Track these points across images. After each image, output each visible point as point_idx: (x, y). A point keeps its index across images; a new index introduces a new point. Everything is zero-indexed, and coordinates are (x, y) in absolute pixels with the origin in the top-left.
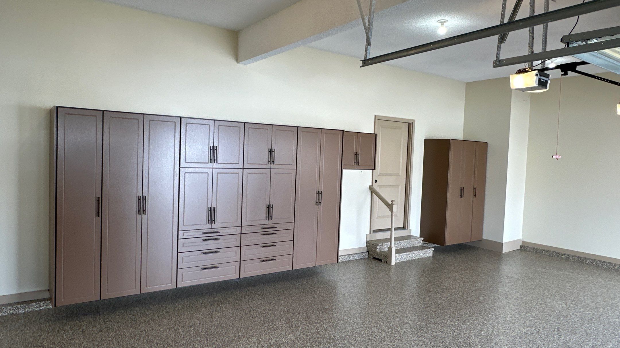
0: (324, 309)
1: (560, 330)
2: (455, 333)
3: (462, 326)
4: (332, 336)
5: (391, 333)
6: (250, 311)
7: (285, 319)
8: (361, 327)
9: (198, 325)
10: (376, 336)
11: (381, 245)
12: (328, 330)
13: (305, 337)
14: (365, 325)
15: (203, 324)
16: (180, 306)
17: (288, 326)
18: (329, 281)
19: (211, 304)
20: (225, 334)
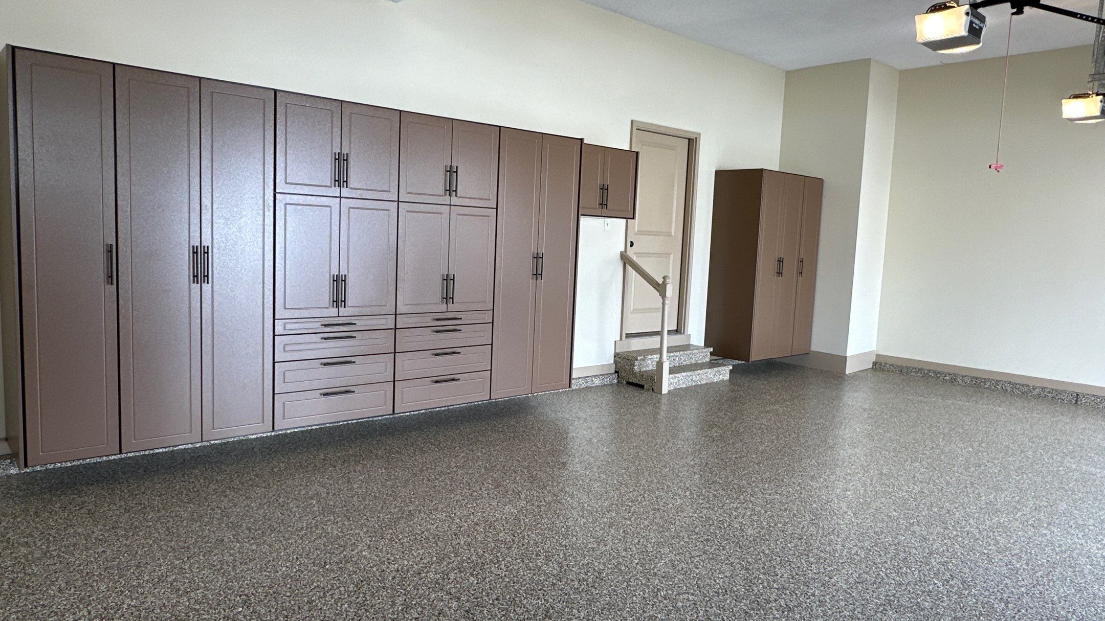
0: (559, 465)
1: (976, 485)
2: (802, 496)
3: (812, 484)
4: (586, 505)
5: (691, 499)
6: (422, 470)
7: (490, 482)
8: (634, 490)
9: (324, 495)
10: (664, 503)
11: (641, 360)
12: (575, 496)
13: (536, 510)
14: (641, 488)
15: (335, 494)
16: (281, 465)
17: (499, 493)
18: (557, 420)
19: (343, 461)
20: (382, 508)
